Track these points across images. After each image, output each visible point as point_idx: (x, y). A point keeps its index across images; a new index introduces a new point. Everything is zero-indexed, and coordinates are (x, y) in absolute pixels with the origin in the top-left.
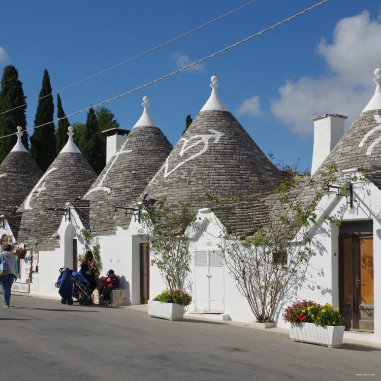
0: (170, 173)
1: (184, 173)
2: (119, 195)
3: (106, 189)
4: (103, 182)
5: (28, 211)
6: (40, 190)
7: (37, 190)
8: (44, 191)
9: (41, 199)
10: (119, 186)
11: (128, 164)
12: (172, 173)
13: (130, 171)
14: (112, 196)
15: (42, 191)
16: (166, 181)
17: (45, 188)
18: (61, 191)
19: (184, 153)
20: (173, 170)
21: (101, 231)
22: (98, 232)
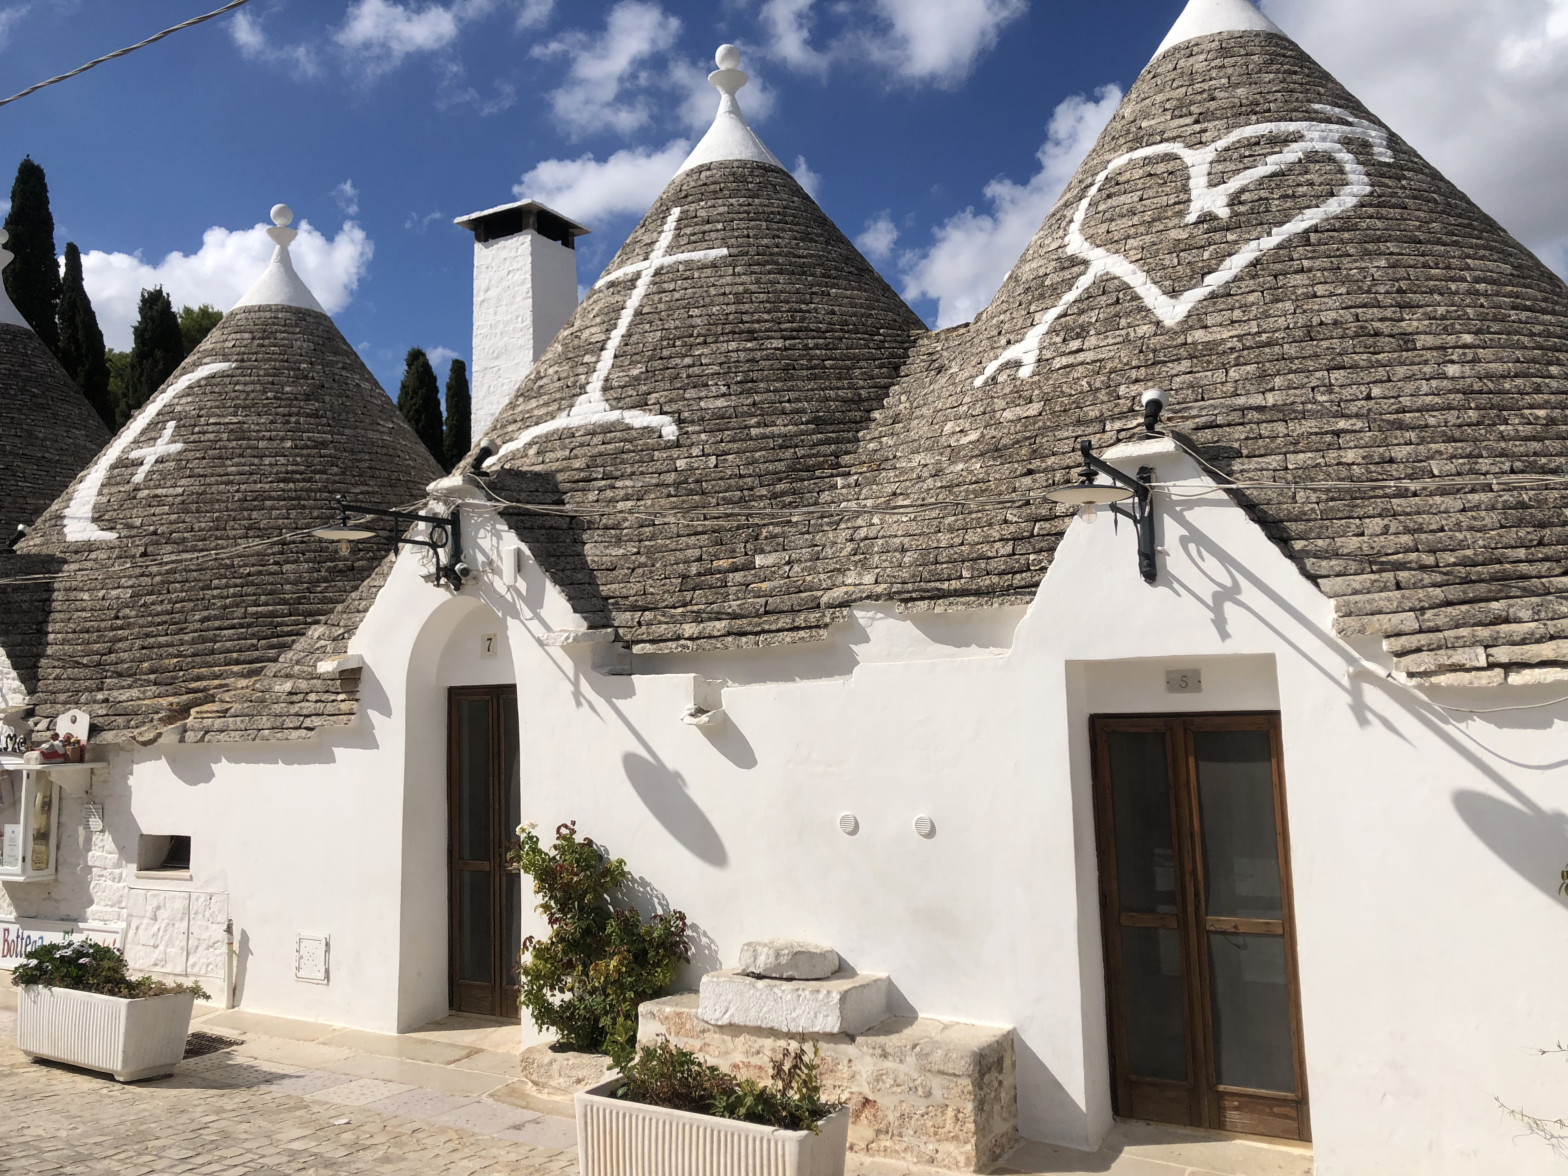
0: (1192, 297)
1: (1320, 290)
2: (735, 446)
3: (637, 419)
4: (605, 389)
5: (89, 547)
6: (150, 454)
7: (134, 455)
8: (178, 458)
9: (159, 491)
10: (720, 403)
11: (732, 308)
12: (1213, 296)
13: (751, 335)
14: (695, 451)
15: (160, 461)
16: (1199, 335)
17: (179, 446)
18: (267, 461)
19: (1235, 200)
20: (1214, 281)
21: (714, 637)
22: (689, 643)
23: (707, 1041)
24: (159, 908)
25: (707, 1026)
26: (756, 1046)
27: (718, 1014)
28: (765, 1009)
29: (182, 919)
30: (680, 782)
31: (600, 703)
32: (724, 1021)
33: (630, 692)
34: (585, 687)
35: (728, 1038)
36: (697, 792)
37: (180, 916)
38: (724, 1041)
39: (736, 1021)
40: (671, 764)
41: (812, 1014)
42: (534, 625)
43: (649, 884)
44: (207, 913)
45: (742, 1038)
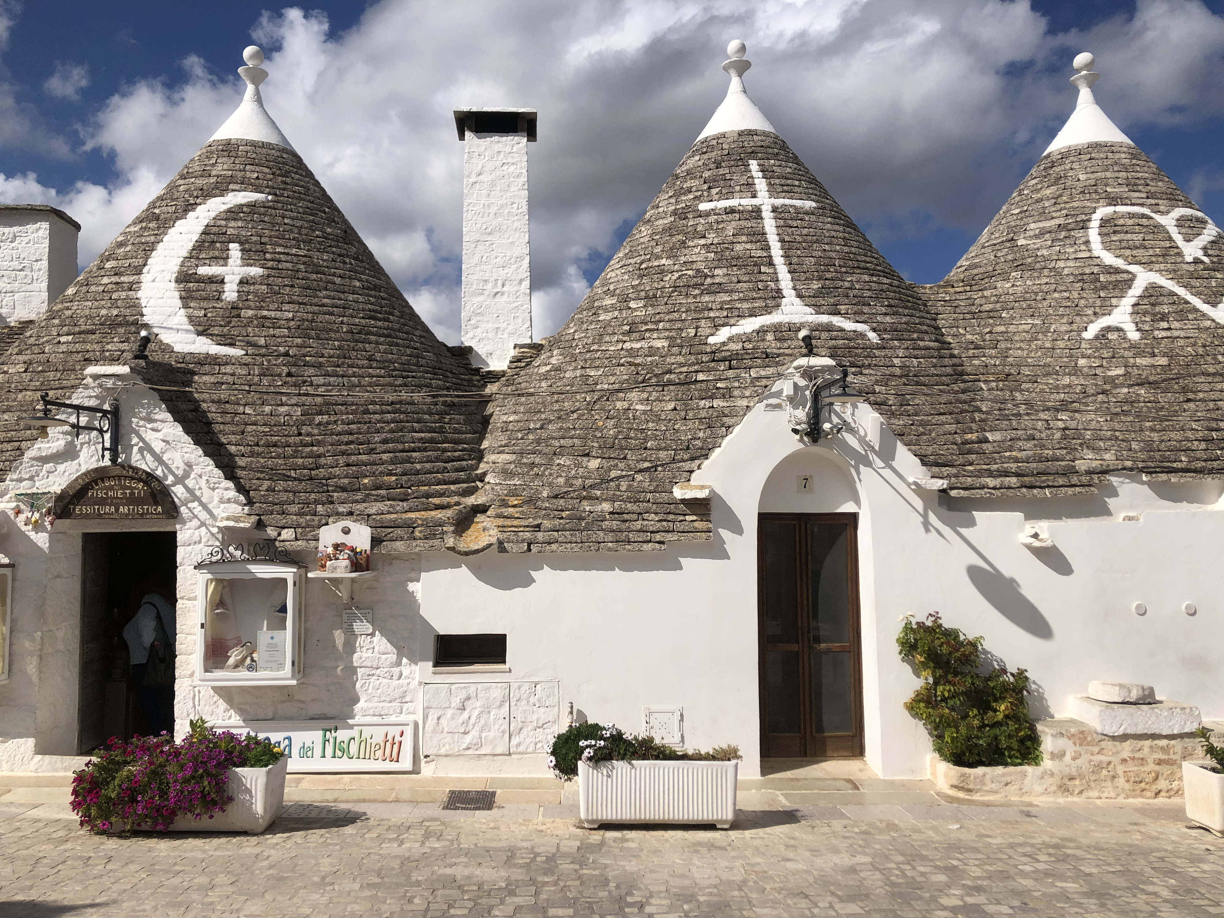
14: (899, 353)
21: (1012, 488)
22: (993, 491)
23: (1103, 747)
24: (468, 698)
25: (1103, 737)
26: (1139, 746)
27: (1114, 729)
28: (1150, 723)
29: (500, 706)
30: (1015, 584)
31: (946, 530)
32: (1120, 732)
33: (972, 523)
34: (933, 518)
35: (1117, 743)
36: (1027, 591)
37: (498, 703)
38: (1115, 745)
39: (1129, 731)
40: (1007, 572)
41: (1183, 722)
42: (887, 473)
43: (989, 653)
44: (533, 700)
45: (1128, 742)
